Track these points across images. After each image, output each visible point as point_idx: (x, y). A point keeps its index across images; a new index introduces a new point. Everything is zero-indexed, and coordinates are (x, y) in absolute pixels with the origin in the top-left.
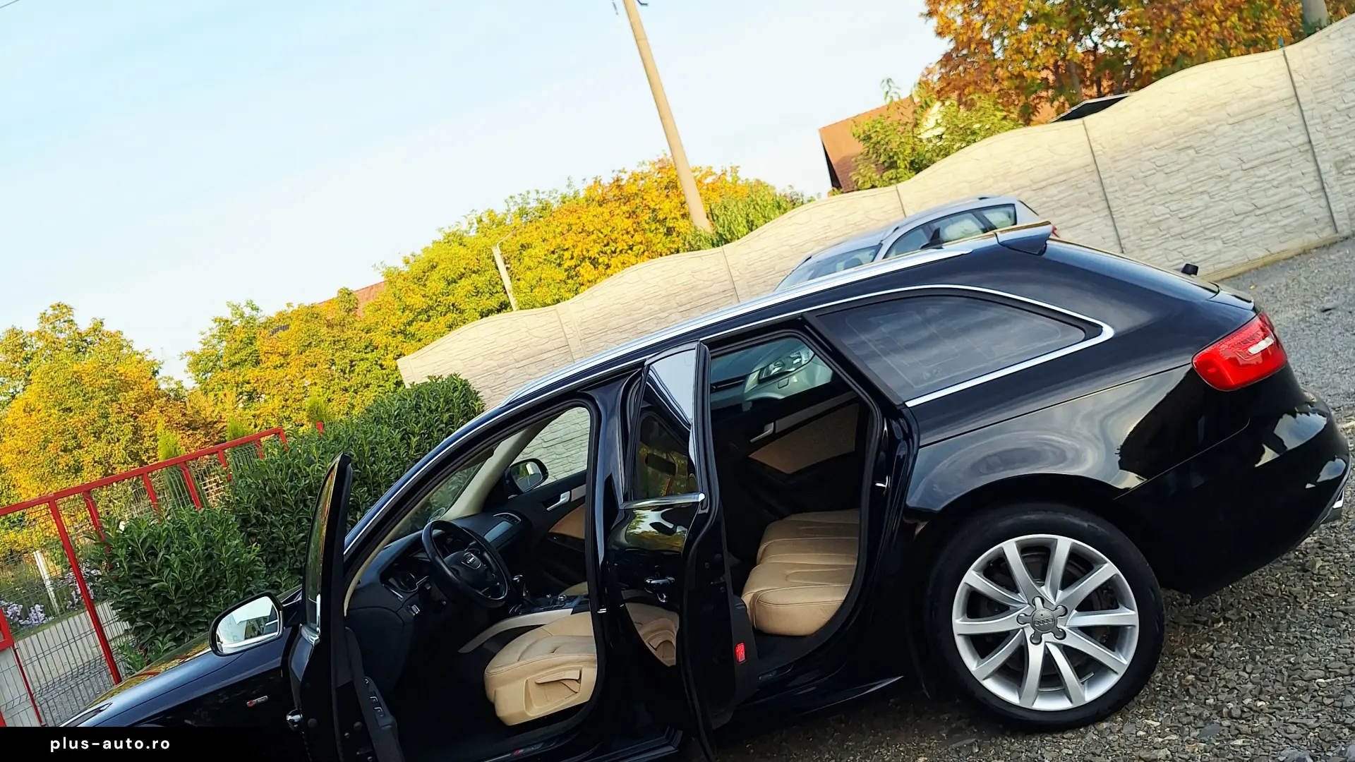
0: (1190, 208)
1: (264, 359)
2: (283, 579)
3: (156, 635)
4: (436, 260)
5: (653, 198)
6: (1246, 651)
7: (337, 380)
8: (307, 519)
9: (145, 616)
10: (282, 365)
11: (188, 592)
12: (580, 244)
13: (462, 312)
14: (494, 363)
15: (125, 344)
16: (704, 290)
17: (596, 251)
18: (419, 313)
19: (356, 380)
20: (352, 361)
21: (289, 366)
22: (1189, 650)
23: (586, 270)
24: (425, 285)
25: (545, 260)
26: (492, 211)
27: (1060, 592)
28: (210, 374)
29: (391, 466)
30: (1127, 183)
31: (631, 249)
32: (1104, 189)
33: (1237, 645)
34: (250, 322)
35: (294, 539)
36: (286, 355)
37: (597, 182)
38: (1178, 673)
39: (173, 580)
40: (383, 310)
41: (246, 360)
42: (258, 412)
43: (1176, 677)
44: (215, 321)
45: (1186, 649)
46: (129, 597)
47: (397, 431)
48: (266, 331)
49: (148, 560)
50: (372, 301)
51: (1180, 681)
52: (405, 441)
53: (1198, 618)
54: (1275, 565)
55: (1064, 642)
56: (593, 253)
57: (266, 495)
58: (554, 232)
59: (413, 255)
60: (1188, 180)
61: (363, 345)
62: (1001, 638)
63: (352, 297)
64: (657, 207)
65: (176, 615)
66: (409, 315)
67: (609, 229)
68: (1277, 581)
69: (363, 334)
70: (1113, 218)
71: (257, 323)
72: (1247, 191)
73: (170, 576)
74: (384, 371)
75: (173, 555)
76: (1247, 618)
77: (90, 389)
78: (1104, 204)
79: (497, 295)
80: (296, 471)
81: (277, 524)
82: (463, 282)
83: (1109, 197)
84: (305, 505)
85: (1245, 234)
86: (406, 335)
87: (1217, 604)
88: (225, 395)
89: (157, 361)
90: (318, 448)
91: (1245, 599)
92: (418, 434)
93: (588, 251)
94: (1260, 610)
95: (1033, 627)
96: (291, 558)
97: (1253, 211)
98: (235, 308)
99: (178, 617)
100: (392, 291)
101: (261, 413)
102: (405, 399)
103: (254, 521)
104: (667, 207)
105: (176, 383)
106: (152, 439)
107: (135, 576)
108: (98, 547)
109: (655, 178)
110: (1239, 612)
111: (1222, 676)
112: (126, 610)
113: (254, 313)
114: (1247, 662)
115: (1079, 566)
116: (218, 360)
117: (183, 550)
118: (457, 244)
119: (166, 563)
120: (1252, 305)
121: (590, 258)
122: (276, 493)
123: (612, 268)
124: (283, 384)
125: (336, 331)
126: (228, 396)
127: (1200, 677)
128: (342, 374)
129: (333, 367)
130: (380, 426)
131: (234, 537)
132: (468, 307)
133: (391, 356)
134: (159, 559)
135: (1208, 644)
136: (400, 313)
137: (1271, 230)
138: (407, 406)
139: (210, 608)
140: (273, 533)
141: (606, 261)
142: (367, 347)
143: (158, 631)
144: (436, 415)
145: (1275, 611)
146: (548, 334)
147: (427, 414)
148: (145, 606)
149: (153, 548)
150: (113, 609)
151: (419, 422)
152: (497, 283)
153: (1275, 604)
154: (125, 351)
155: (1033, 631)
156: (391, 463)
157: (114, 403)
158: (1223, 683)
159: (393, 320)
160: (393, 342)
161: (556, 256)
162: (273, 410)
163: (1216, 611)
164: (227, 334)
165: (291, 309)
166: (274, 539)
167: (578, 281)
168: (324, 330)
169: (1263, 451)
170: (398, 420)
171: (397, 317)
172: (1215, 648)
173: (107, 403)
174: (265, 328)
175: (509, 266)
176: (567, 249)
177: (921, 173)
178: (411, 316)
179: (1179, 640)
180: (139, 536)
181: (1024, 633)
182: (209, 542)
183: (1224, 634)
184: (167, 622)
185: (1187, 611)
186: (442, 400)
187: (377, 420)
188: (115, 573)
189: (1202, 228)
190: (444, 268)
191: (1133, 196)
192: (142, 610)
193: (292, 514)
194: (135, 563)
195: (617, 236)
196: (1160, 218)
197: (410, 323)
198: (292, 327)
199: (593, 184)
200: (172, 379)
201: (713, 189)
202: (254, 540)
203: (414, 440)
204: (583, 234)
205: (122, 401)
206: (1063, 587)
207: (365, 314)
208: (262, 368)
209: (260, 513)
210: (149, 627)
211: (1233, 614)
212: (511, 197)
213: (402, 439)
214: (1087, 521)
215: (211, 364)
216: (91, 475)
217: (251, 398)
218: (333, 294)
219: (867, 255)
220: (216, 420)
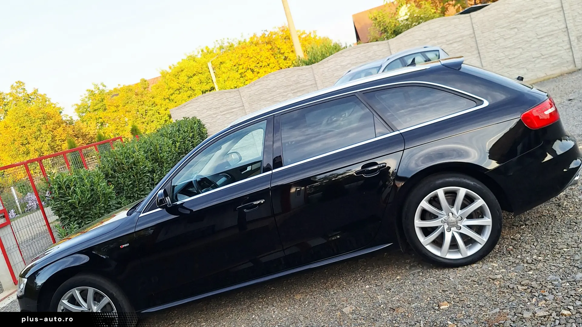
0: (513, 54)
1: (108, 108)
2: (123, 200)
3: (70, 221)
4: (184, 68)
5: (279, 44)
6: (534, 237)
7: (139, 119)
8: (133, 175)
9: (66, 214)
10: (116, 111)
11: (84, 204)
12: (246, 63)
13: (194, 90)
14: (212, 113)
15: (48, 100)
16: (303, 84)
17: (253, 65)
18: (176, 91)
19: (147, 118)
20: (146, 110)
21: (119, 112)
22: (510, 237)
23: (249, 74)
24: (178, 78)
25: (231, 69)
26: (207, 47)
27: (460, 211)
28: (84, 114)
29: (168, 155)
30: (487, 43)
31: (269, 65)
32: (477, 45)
33: (530, 235)
34: (102, 92)
35: (127, 184)
36: (117, 107)
37: (255, 35)
38: (506, 245)
39: (77, 199)
40: (160, 89)
41: (100, 108)
42: (105, 131)
43: (505, 247)
44: (87, 90)
45: (509, 236)
46: (59, 205)
47: (171, 140)
48: (109, 96)
49: (66, 190)
50: (155, 85)
51: (507, 249)
52: (174, 145)
53: (514, 224)
54: (547, 204)
55: (460, 231)
56: (252, 67)
57: (115, 165)
58: (235, 57)
59: (173, 65)
60: (513, 42)
61: (151, 104)
62: (434, 229)
63: (146, 82)
64: (281, 47)
65: (78, 214)
66: (171, 91)
67: (260, 56)
68: (547, 210)
69: (151, 99)
70: (480, 58)
71: (105, 92)
72: (539, 48)
73: (76, 197)
74: (160, 115)
75: (77, 188)
76: (535, 224)
77: (34, 118)
78: (477, 52)
79: (209, 84)
80: (128, 155)
81: (120, 177)
82: (195, 77)
83: (479, 48)
84: (132, 170)
85: (536, 66)
86: (170, 100)
87: (522, 219)
88: (91, 123)
89: (61, 108)
90: (137, 146)
91: (534, 217)
92: (179, 142)
93: (250, 66)
94: (540, 221)
95: (448, 225)
96: (126, 192)
97: (540, 56)
98: (96, 86)
99: (79, 214)
100: (164, 80)
101: (106, 132)
102: (173, 127)
103: (110, 176)
104: (285, 48)
105: (70, 117)
106: (60, 141)
107: (61, 197)
108: (45, 184)
109: (280, 34)
110: (531, 222)
111: (524, 247)
112: (57, 211)
113: (104, 88)
114: (534, 242)
115: (468, 200)
116: (88, 108)
117: (82, 187)
118: (192, 61)
119: (74, 192)
120: (546, 94)
121: (251, 69)
122: (120, 164)
123: (260, 73)
124: (116, 119)
125: (139, 97)
126: (92, 124)
127: (515, 247)
128: (142, 116)
129: (138, 113)
130: (163, 138)
131: (102, 182)
132: (197, 88)
133: (163, 109)
134: (71, 190)
135: (518, 234)
136: (167, 90)
137: (548, 65)
138: (174, 129)
139: (93, 211)
140: (119, 181)
141: (258, 71)
142: (152, 104)
143: (71, 220)
144: (187, 134)
145: (547, 222)
146: (235, 101)
147: (183, 133)
148: (66, 209)
149: (68, 185)
150: (52, 210)
151: (180, 137)
152: (209, 79)
153: (546, 219)
154: (47, 103)
155: (448, 226)
156: (168, 154)
157: (44, 125)
158: (524, 249)
159: (164, 94)
160: (164, 103)
161: (236, 67)
162: (112, 130)
163: (522, 222)
164: (91, 97)
165: (120, 87)
166: (119, 183)
167: (245, 79)
168: (134, 96)
169: (547, 155)
170: (171, 136)
171: (166, 91)
172: (521, 236)
173: (41, 124)
174: (109, 95)
175: (215, 71)
176: (241, 65)
177: (398, 36)
178: (172, 92)
179: (506, 233)
180: (63, 180)
181: (444, 227)
182: (92, 184)
183: (525, 231)
184: (75, 217)
185: (509, 221)
186: (189, 127)
187: (162, 135)
188: (53, 195)
189: (518, 64)
190: (187, 71)
191: (490, 48)
192: (65, 211)
193: (126, 173)
194: (61, 191)
195: (263, 59)
196: (501, 59)
197: (172, 95)
198: (120, 94)
199: (253, 36)
200: (68, 115)
201: (305, 40)
202: (110, 184)
203: (178, 144)
204: (248, 58)
205: (47, 124)
206: (461, 209)
207: (152, 89)
208: (107, 112)
209: (113, 172)
210: (67, 218)
211: (529, 223)
212: (217, 41)
213: (173, 143)
214: (473, 182)
215: (85, 109)
216: (34, 155)
217: (102, 125)
218: (139, 81)
219: (375, 71)
220: (87, 134)
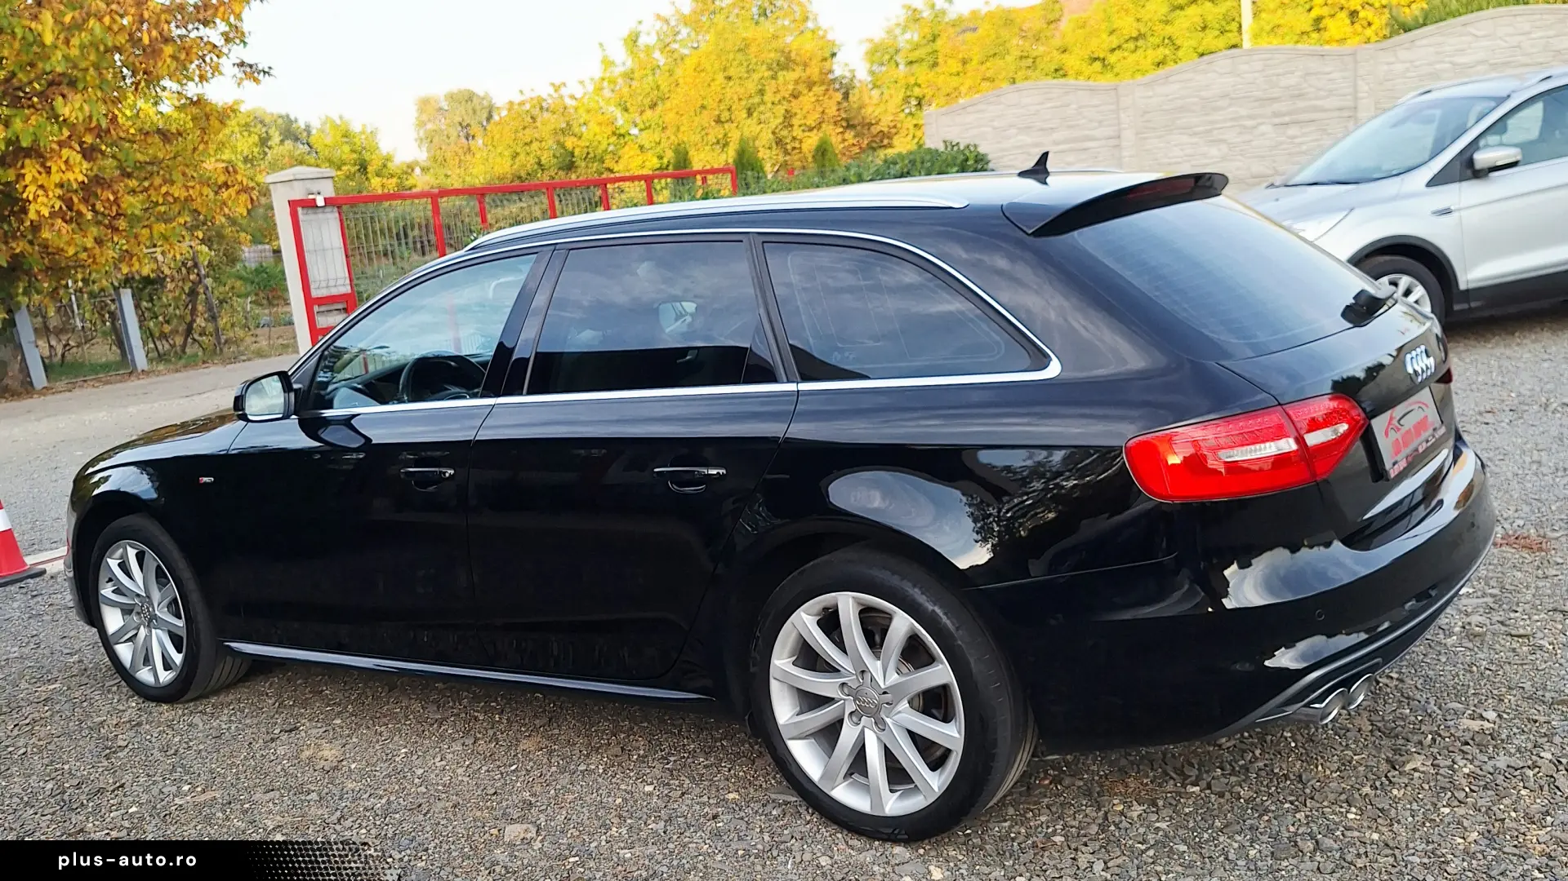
1: (942, 63)
10: (958, 74)
15: (811, 16)
16: (1315, 102)
18: (1126, 41)
27: (892, 674)
28: (883, 68)
34: (939, 16)
36: (965, 62)
40: (1087, 29)
41: (924, 59)
44: (905, 7)
48: (953, 30)
50: (1077, 15)
61: (1052, 69)
63: (1057, 7)
66: (1115, 41)
69: (1057, 54)
71: (947, 17)
77: (755, 60)
79: (1228, 33)
86: (1104, 65)
88: (891, 96)
89: (839, 43)
95: (856, 703)
105: (850, 71)
106: (801, 128)
116: (897, 53)
126: (894, 97)
136: (1104, 36)
142: (1056, 71)
146: (1101, 118)
152: (1234, 20)
154: (809, 24)
155: (853, 707)
157: (773, 81)
159: (1095, 44)
164: (911, 25)
165: (987, 9)
168: (1015, 40)
171: (1100, 39)
173: (766, 79)
174: (953, 26)
197: (1113, 51)
198: (982, 29)
200: (847, 66)
205: (781, 80)
207: (1066, 30)
208: (937, 73)
215: (888, 56)
220: (873, 122)
